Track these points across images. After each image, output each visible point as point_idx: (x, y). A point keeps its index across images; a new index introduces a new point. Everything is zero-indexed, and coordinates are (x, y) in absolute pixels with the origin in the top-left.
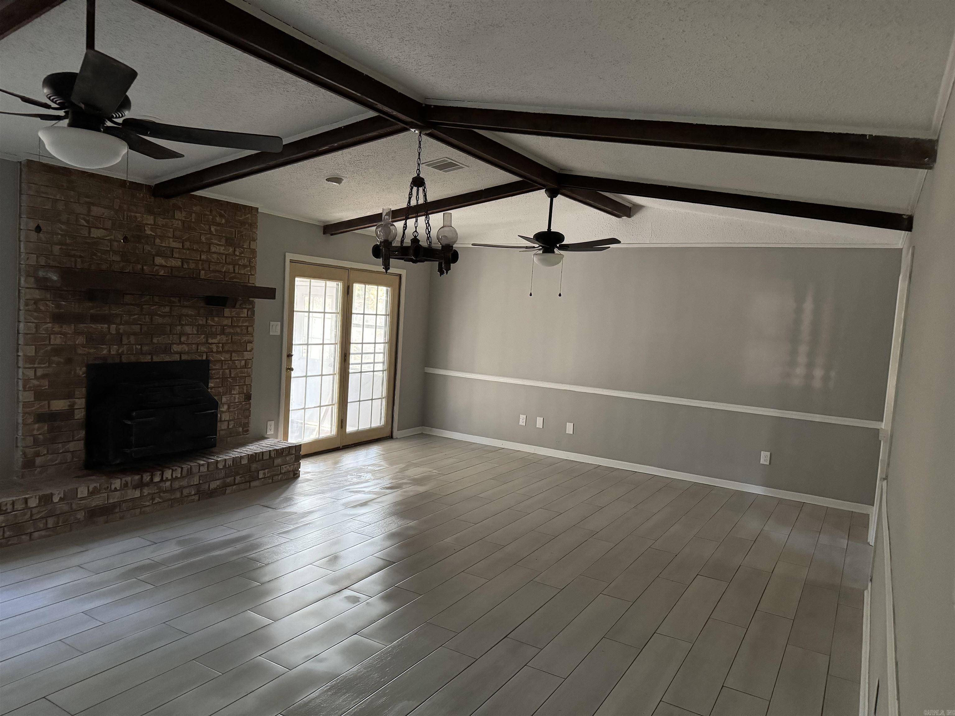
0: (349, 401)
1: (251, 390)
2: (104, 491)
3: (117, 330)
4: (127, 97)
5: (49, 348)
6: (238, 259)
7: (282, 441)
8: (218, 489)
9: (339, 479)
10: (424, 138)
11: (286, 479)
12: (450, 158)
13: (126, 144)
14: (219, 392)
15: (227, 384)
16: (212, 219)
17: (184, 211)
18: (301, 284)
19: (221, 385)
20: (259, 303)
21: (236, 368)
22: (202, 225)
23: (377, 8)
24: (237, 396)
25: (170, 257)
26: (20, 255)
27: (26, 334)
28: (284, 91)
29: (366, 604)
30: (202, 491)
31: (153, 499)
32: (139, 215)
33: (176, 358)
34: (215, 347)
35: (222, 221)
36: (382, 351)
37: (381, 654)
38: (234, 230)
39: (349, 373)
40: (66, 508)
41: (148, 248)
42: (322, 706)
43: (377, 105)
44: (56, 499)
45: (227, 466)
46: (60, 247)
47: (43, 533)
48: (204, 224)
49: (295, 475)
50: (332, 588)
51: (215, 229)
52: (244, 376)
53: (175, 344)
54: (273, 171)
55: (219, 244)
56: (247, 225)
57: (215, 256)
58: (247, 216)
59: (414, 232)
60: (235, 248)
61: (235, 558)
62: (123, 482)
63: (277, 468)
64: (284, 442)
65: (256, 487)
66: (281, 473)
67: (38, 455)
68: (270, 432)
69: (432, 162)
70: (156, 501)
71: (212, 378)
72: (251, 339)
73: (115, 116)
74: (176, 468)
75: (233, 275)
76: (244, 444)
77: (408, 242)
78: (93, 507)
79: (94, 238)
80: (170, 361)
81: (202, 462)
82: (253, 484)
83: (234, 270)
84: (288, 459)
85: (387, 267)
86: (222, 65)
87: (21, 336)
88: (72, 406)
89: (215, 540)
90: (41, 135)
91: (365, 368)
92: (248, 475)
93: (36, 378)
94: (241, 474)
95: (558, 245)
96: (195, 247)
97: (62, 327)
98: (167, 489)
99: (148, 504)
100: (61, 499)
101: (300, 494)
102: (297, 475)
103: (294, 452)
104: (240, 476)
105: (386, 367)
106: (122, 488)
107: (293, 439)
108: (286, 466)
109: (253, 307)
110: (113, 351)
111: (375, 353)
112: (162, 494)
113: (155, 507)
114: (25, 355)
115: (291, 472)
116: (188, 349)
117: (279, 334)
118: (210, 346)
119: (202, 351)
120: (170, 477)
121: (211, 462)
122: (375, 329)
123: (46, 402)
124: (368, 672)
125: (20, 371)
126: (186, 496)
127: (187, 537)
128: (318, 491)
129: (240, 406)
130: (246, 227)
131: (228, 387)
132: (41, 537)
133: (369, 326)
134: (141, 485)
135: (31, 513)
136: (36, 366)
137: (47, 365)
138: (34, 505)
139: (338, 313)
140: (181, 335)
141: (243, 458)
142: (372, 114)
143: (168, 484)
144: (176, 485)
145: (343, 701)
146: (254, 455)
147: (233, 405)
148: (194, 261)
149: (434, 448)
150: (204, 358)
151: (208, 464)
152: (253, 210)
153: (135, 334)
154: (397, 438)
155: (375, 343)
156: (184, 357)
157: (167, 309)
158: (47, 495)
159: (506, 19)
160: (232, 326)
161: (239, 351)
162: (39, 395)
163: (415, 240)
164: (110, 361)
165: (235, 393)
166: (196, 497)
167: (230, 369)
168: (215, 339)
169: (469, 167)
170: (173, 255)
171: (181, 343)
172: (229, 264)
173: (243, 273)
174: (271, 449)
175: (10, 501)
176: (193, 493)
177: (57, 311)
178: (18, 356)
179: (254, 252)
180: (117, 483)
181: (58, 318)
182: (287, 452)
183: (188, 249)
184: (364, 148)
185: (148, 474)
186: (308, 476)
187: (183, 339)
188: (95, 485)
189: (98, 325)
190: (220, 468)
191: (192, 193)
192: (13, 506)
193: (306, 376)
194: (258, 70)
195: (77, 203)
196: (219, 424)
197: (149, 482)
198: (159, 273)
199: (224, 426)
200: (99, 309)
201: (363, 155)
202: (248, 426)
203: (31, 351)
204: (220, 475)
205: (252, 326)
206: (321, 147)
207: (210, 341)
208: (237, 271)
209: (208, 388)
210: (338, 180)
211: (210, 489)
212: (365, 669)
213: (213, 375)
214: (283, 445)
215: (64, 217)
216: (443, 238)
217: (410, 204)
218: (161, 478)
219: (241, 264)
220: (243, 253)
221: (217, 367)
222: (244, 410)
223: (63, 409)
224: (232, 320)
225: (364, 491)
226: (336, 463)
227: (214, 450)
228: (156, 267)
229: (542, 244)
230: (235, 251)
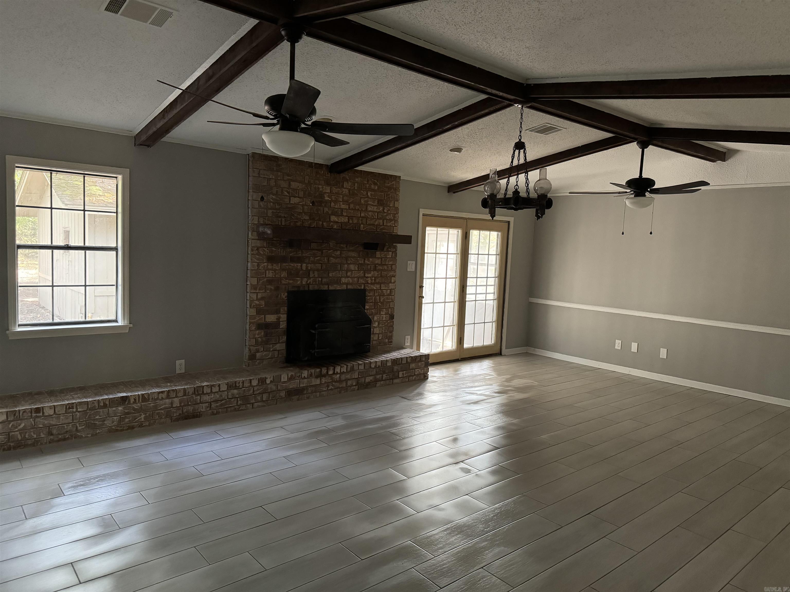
0: (466, 323)
1: (394, 311)
2: (297, 378)
3: (307, 267)
4: (314, 107)
5: (265, 279)
6: (386, 215)
7: (416, 351)
8: (371, 383)
9: (457, 382)
10: (526, 110)
11: (418, 380)
12: (550, 123)
13: (313, 139)
14: (372, 313)
15: (378, 307)
16: (369, 186)
17: (350, 182)
18: (430, 232)
19: (373, 308)
20: (400, 247)
21: (384, 295)
22: (362, 191)
23: (483, 19)
24: (384, 316)
25: (340, 216)
26: (248, 218)
27: (252, 270)
28: (418, 87)
29: (476, 475)
30: (360, 383)
31: (328, 386)
32: (321, 186)
33: (344, 287)
34: (370, 280)
35: (375, 188)
36: (493, 284)
37: (486, 511)
38: (383, 194)
39: (466, 301)
40: (274, 388)
41: (326, 209)
42: (440, 540)
43: (487, 89)
44: (268, 381)
45: (377, 366)
46: (272, 211)
47: (260, 404)
48: (363, 191)
49: (425, 377)
50: (451, 460)
51: (371, 194)
52: (389, 302)
53: (343, 277)
54: (410, 148)
55: (373, 205)
56: (393, 190)
57: (370, 213)
58: (393, 183)
59: (516, 186)
60: (384, 207)
61: (382, 431)
62: (309, 373)
63: (412, 371)
64: (417, 351)
65: (398, 383)
66: (415, 375)
67: (258, 351)
68: (408, 344)
69: (535, 128)
70: (330, 388)
71: (368, 302)
72: (395, 274)
73: (307, 120)
74: (344, 365)
75: (382, 227)
76: (389, 352)
77: (510, 194)
78: (290, 389)
79: (292, 204)
80: (340, 290)
81: (360, 362)
82: (395, 381)
83: (383, 223)
84: (419, 365)
85: (493, 215)
86: (374, 74)
87: (249, 271)
88: (278, 319)
89: (369, 418)
90: (264, 137)
91: (480, 297)
92: (392, 374)
93: (257, 299)
94: (387, 373)
95: (649, 190)
96: (357, 207)
97: (273, 265)
98: (337, 380)
99: (325, 389)
100: (271, 382)
101: (429, 391)
102: (426, 377)
103: (424, 360)
104: (386, 374)
105: (496, 296)
106: (309, 377)
107: (424, 350)
108: (418, 369)
109: (396, 250)
110: (304, 282)
111: (487, 285)
112: (334, 383)
113: (329, 392)
114: (251, 284)
115: (421, 375)
116: (352, 281)
117: (414, 270)
118: (367, 279)
119: (361, 283)
120: (339, 372)
121: (366, 362)
122: (487, 267)
123: (263, 316)
124: (474, 522)
125: (248, 294)
126: (349, 386)
127: (349, 414)
128: (442, 390)
129: (386, 323)
130: (392, 191)
131: (378, 309)
132: (259, 406)
133: (482, 264)
134: (320, 376)
135: (253, 389)
136: (257, 291)
137: (264, 291)
138: (255, 385)
139: (458, 254)
140: (347, 271)
141: (388, 361)
142: (483, 97)
143: (338, 376)
144: (343, 377)
145: (455, 540)
146: (396, 359)
147: (381, 323)
148: (356, 218)
149: (536, 364)
150: (363, 288)
151: (365, 364)
152: (396, 178)
153: (318, 270)
154: (505, 355)
155: (487, 277)
156: (349, 287)
157: (338, 253)
158: (263, 378)
159: (584, 13)
160: (381, 265)
161: (386, 283)
162: (259, 311)
163: (516, 192)
164: (301, 289)
165: (383, 313)
166: (357, 387)
167: (380, 296)
168: (370, 274)
169: (566, 129)
170: (342, 214)
171: (348, 277)
172: (380, 219)
173: (389, 225)
174: (408, 356)
175: (241, 380)
176: (354, 384)
177: (270, 254)
178: (247, 285)
179: (397, 209)
180: (305, 373)
181: (271, 259)
182: (419, 359)
183: (352, 209)
184: (478, 122)
185: (325, 368)
186: (435, 379)
187: (349, 274)
188: (292, 373)
189: (295, 264)
190: (372, 367)
191: (355, 169)
192: (243, 384)
193: (433, 303)
194: (399, 75)
195: (281, 180)
196: (372, 336)
197: (326, 374)
198: (333, 227)
199: (376, 338)
200: (295, 253)
201: (478, 129)
202: (392, 339)
203: (254, 281)
204: (372, 373)
205: (395, 264)
206: (445, 126)
207: (367, 275)
208: (385, 224)
209: (365, 309)
210: (459, 150)
211: (366, 383)
212: (473, 520)
213: (368, 300)
214: (416, 354)
215: (274, 190)
216: (539, 189)
217: (512, 164)
218: (333, 372)
219: (388, 219)
220: (389, 211)
221: (371, 294)
222: (389, 327)
223: (274, 321)
224: (381, 260)
225: (476, 393)
226: (456, 371)
227: (369, 354)
228: (331, 223)
229: (634, 189)
230: (384, 209)
